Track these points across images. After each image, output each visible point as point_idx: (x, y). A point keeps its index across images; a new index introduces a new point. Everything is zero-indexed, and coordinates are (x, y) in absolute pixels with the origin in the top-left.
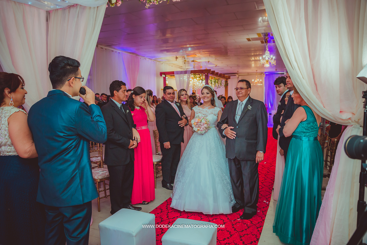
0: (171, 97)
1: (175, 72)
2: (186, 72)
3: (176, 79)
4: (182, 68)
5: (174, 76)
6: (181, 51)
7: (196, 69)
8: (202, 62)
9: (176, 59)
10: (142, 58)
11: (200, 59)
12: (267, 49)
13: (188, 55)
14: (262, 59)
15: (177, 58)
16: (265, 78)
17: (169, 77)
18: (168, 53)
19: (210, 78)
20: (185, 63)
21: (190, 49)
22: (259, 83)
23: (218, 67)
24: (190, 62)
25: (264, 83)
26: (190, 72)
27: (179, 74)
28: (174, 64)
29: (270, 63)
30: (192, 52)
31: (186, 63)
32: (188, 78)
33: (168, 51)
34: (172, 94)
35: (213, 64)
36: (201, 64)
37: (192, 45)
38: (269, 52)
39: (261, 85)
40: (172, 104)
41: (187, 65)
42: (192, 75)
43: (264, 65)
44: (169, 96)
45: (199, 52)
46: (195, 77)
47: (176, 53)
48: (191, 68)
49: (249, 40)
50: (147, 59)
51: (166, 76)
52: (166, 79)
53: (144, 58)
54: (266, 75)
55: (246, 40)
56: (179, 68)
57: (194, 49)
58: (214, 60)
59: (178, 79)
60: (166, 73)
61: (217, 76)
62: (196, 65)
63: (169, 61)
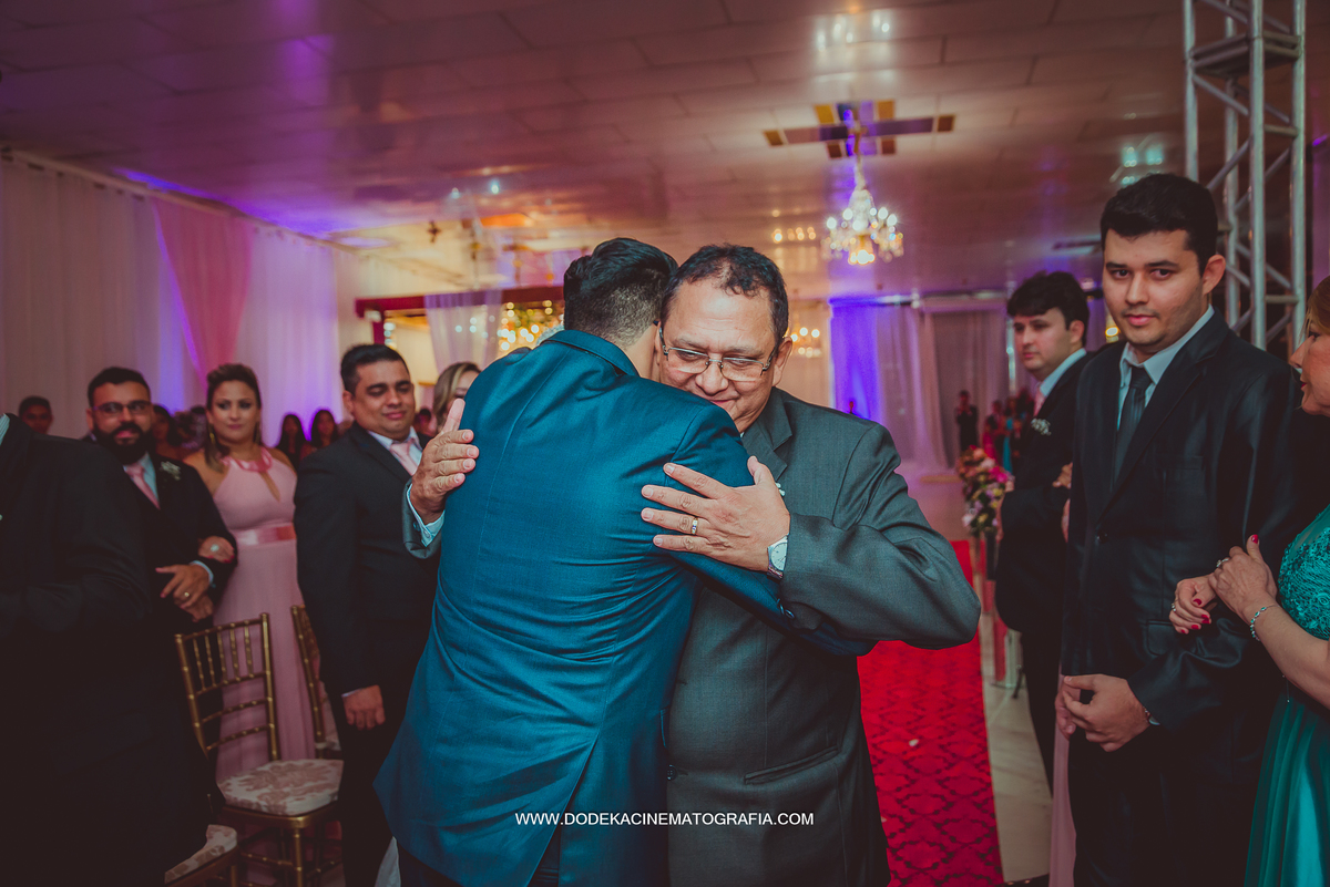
0: (391, 406)
1: (427, 302)
2: (477, 298)
3: (432, 333)
4: (459, 281)
5: (423, 315)
6: (455, 194)
7: (525, 284)
8: (547, 252)
9: (431, 235)
10: (264, 230)
11: (545, 238)
12: (860, 181)
13: (487, 214)
14: (839, 226)
15: (434, 231)
16: (833, 322)
17: (402, 321)
18: (393, 208)
20: (474, 257)
21: (495, 188)
22: (806, 346)
24: (499, 254)
25: (827, 344)
26: (499, 296)
27: (446, 306)
28: (422, 263)
29: (876, 247)
30: (506, 204)
31: (479, 256)
32: (492, 328)
33: (390, 194)
34: (392, 392)
36: (551, 264)
37: (505, 169)
38: (865, 193)
39: (817, 353)
40: (398, 450)
41: (483, 266)
42: (508, 309)
43: (845, 254)
44: (376, 403)
45: (540, 203)
46: (521, 318)
47: (428, 207)
48: (503, 280)
49: (774, 139)
50: (290, 237)
51: (384, 318)
52: (383, 330)
53: (272, 229)
54: (837, 310)
55: (762, 141)
56: (449, 281)
57: (511, 183)
59: (443, 330)
60: (386, 305)
62: (526, 269)
63: (394, 245)
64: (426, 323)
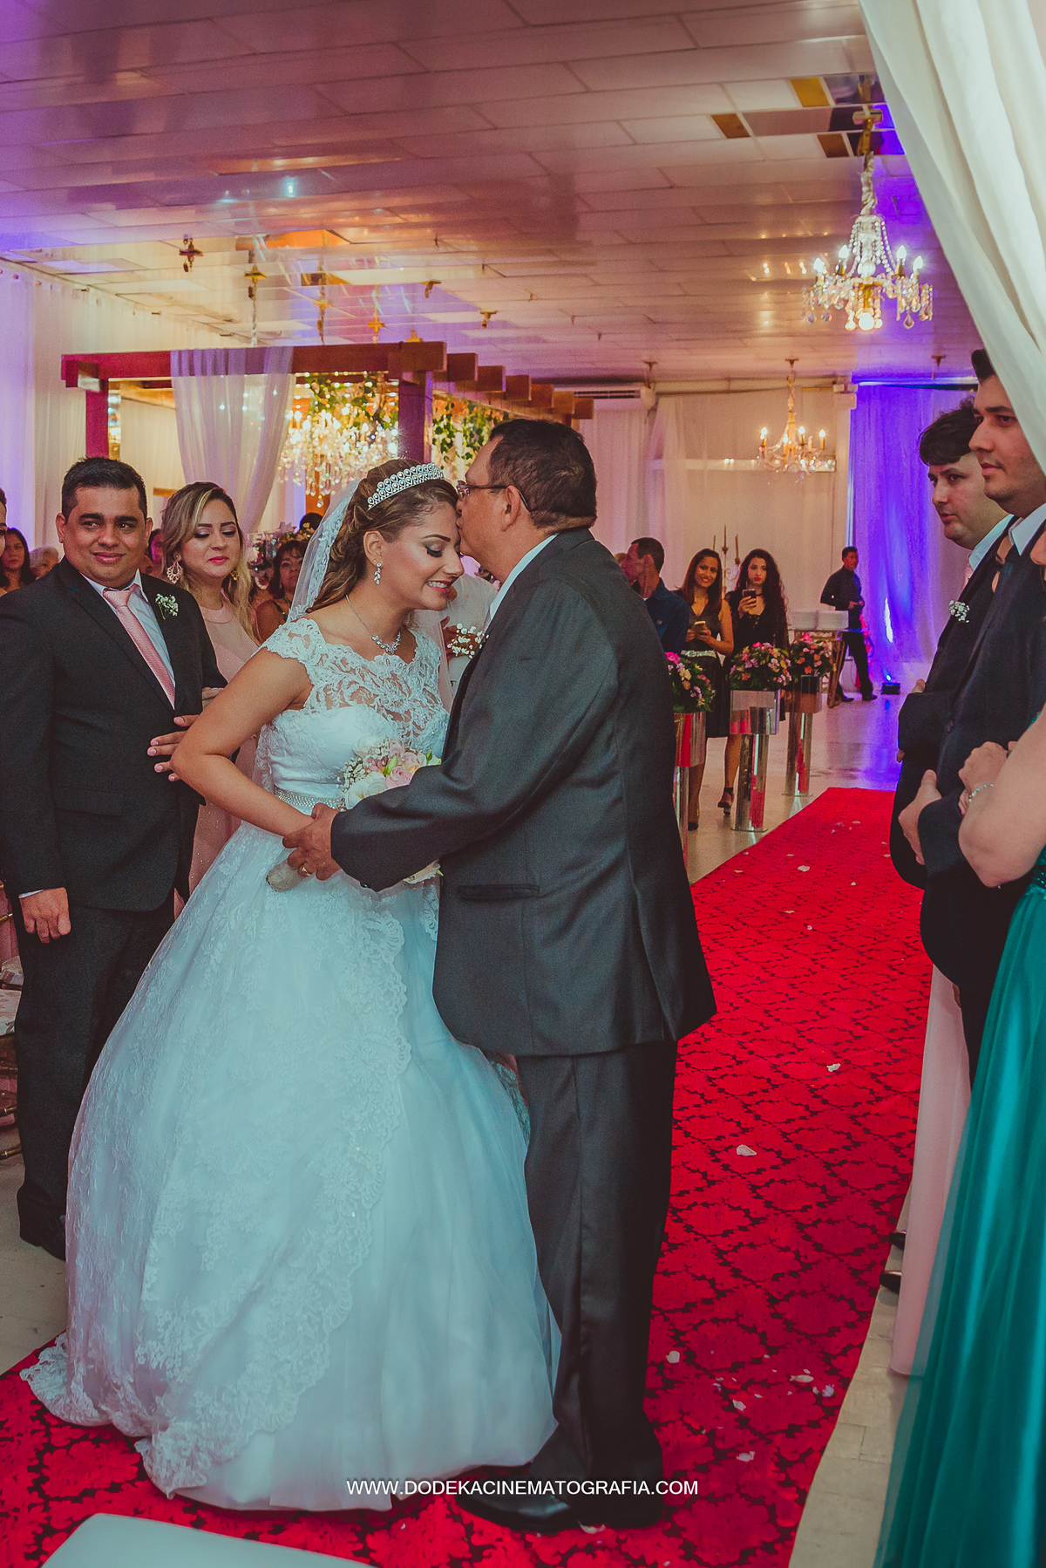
0: (103, 545)
1: (174, 360)
2: (254, 361)
4: (229, 327)
5: (168, 384)
6: (227, 201)
7: (330, 341)
8: (381, 288)
9: (185, 258)
11: (371, 263)
12: (869, 200)
13: (277, 233)
14: (831, 270)
15: (191, 252)
16: (854, 414)
17: (133, 392)
18: (129, 218)
19: (438, 409)
20: (251, 294)
21: (290, 188)
22: (808, 455)
23: (505, 325)
24: (294, 287)
25: (843, 453)
26: (288, 360)
27: (204, 373)
28: (172, 300)
29: (890, 305)
30: (307, 213)
31: (259, 291)
32: (274, 408)
33: (126, 197)
34: (109, 527)
35: (468, 307)
36: (377, 306)
37: (309, 161)
38: (878, 220)
39: (826, 466)
40: (115, 597)
41: (265, 304)
42: (301, 381)
43: (840, 315)
45: (364, 212)
46: (321, 395)
47: (188, 214)
48: (298, 331)
49: (730, 126)
51: (104, 386)
52: (106, 405)
54: (864, 395)
55: (713, 130)
56: (213, 328)
57: (319, 185)
58: (470, 273)
59: (197, 410)
60: (107, 367)
61: (490, 398)
62: (336, 312)
63: (131, 270)
64: (169, 395)
